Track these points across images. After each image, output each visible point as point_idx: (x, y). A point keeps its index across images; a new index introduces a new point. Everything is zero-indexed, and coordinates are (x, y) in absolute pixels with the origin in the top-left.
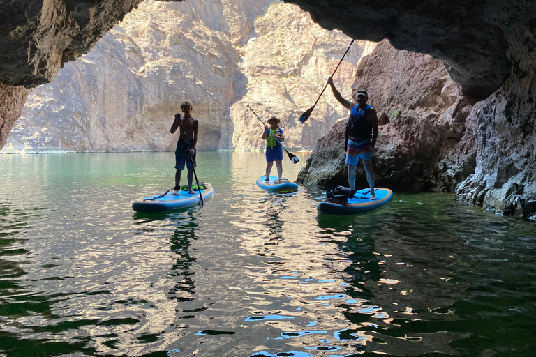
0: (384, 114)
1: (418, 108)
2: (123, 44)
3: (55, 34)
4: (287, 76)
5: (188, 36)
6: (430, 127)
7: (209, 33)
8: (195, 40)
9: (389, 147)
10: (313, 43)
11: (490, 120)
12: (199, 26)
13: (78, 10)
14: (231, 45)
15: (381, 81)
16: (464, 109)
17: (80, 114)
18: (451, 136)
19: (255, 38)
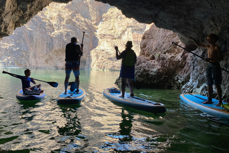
0: (153, 55)
1: (167, 53)
2: (45, 22)
3: (12, 15)
4: (115, 39)
5: (74, 20)
6: (172, 61)
7: (83, 19)
8: (76, 22)
9: (155, 70)
10: (127, 25)
11: (196, 59)
12: (78, 16)
13: (23, 5)
14: (92, 25)
15: (152, 42)
16: (186, 54)
17: (25, 52)
18: (180, 66)
19: (102, 22)
